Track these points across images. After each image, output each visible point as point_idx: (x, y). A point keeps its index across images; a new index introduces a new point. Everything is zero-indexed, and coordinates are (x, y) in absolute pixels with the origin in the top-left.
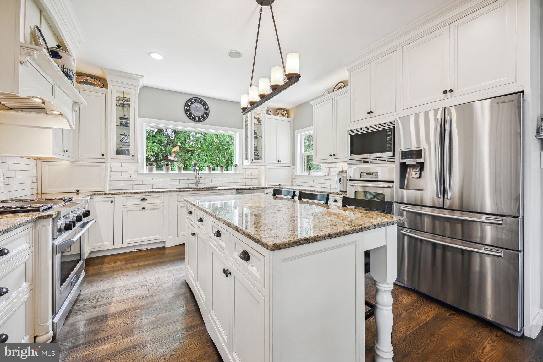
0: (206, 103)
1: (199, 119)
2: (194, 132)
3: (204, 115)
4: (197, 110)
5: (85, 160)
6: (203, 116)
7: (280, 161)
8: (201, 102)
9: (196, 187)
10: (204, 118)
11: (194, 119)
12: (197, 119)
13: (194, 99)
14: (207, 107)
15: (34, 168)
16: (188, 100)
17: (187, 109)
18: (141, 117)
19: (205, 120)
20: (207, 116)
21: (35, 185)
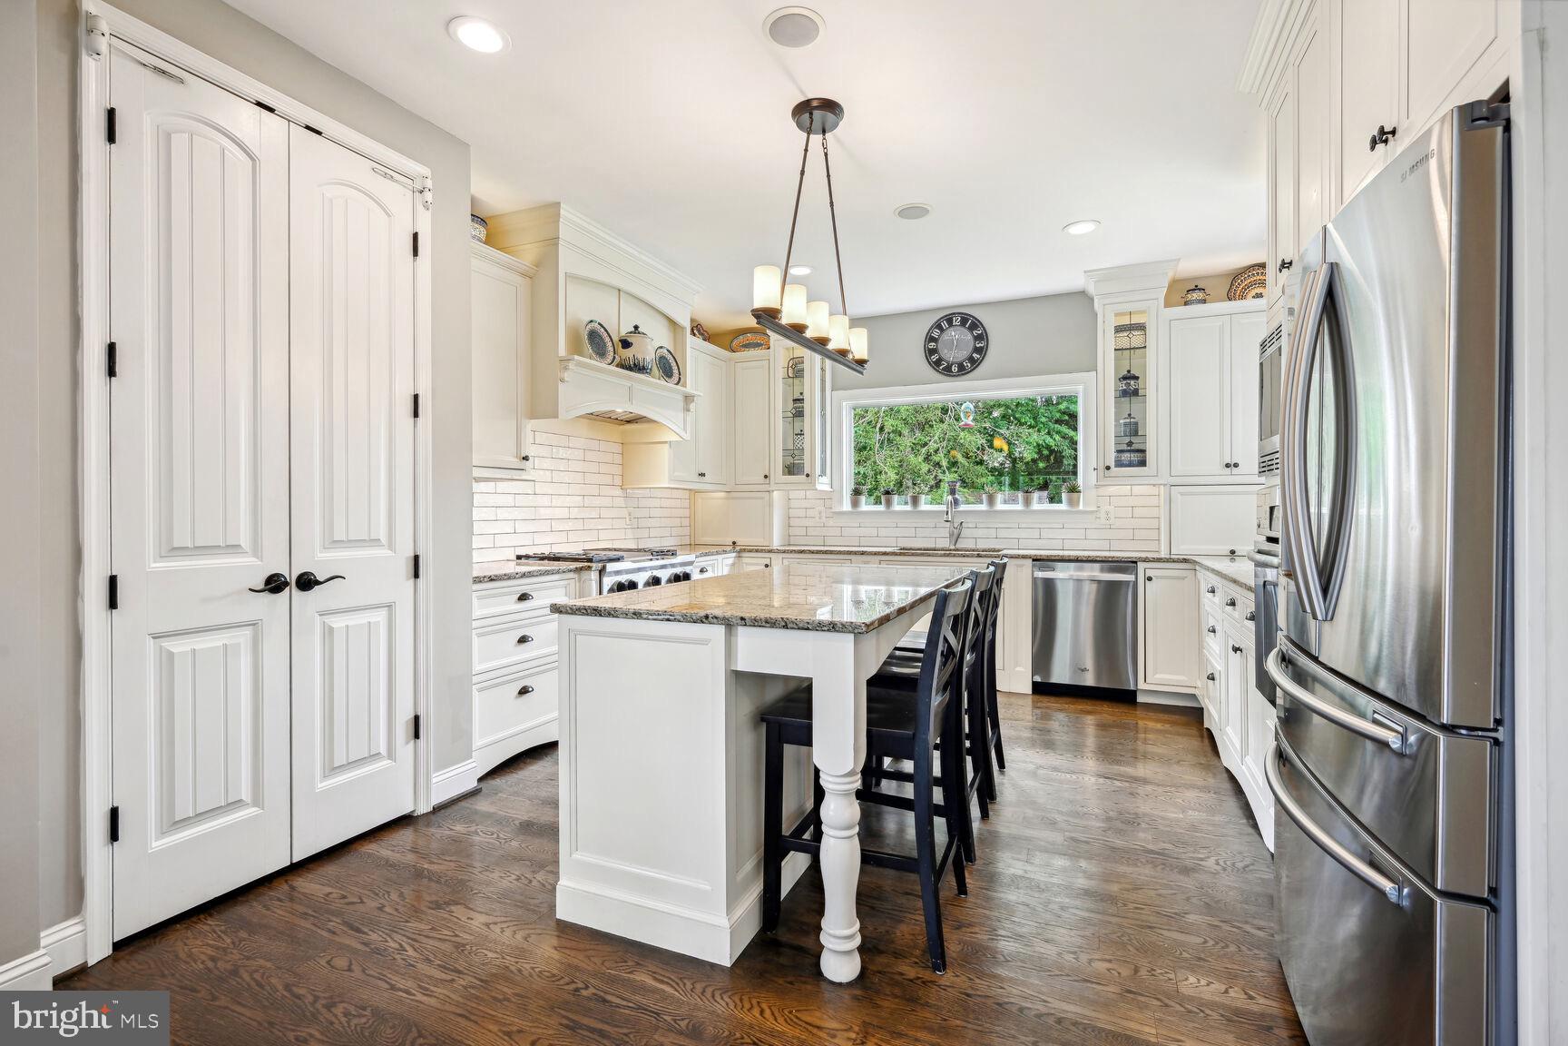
0: (979, 321)
1: (961, 367)
2: (971, 402)
3: (975, 355)
4: (957, 343)
5: (746, 488)
6: (971, 360)
7: (1236, 465)
8: (964, 322)
9: (952, 547)
10: (975, 363)
11: (947, 371)
12: (955, 369)
13: (949, 319)
14: (980, 332)
15: (686, 504)
16: (932, 327)
17: (929, 350)
18: (836, 390)
19: (976, 367)
20: (980, 355)
21: (686, 531)
